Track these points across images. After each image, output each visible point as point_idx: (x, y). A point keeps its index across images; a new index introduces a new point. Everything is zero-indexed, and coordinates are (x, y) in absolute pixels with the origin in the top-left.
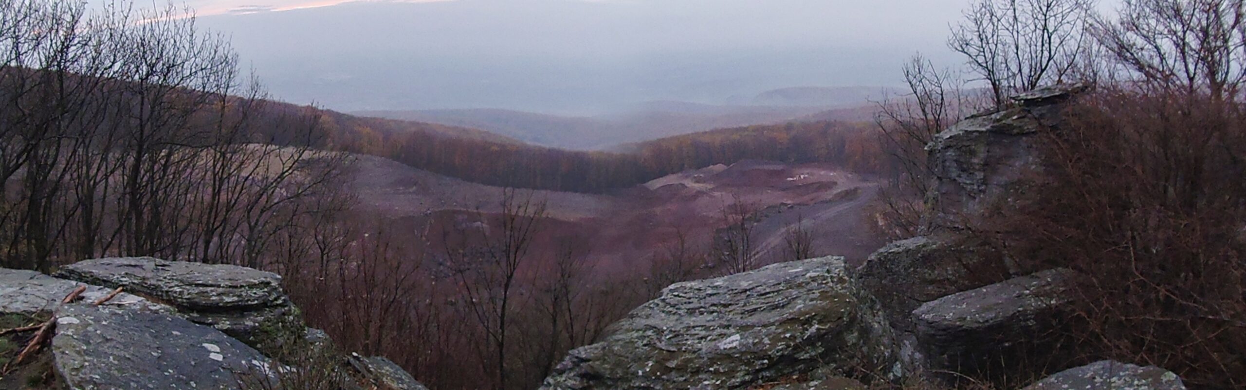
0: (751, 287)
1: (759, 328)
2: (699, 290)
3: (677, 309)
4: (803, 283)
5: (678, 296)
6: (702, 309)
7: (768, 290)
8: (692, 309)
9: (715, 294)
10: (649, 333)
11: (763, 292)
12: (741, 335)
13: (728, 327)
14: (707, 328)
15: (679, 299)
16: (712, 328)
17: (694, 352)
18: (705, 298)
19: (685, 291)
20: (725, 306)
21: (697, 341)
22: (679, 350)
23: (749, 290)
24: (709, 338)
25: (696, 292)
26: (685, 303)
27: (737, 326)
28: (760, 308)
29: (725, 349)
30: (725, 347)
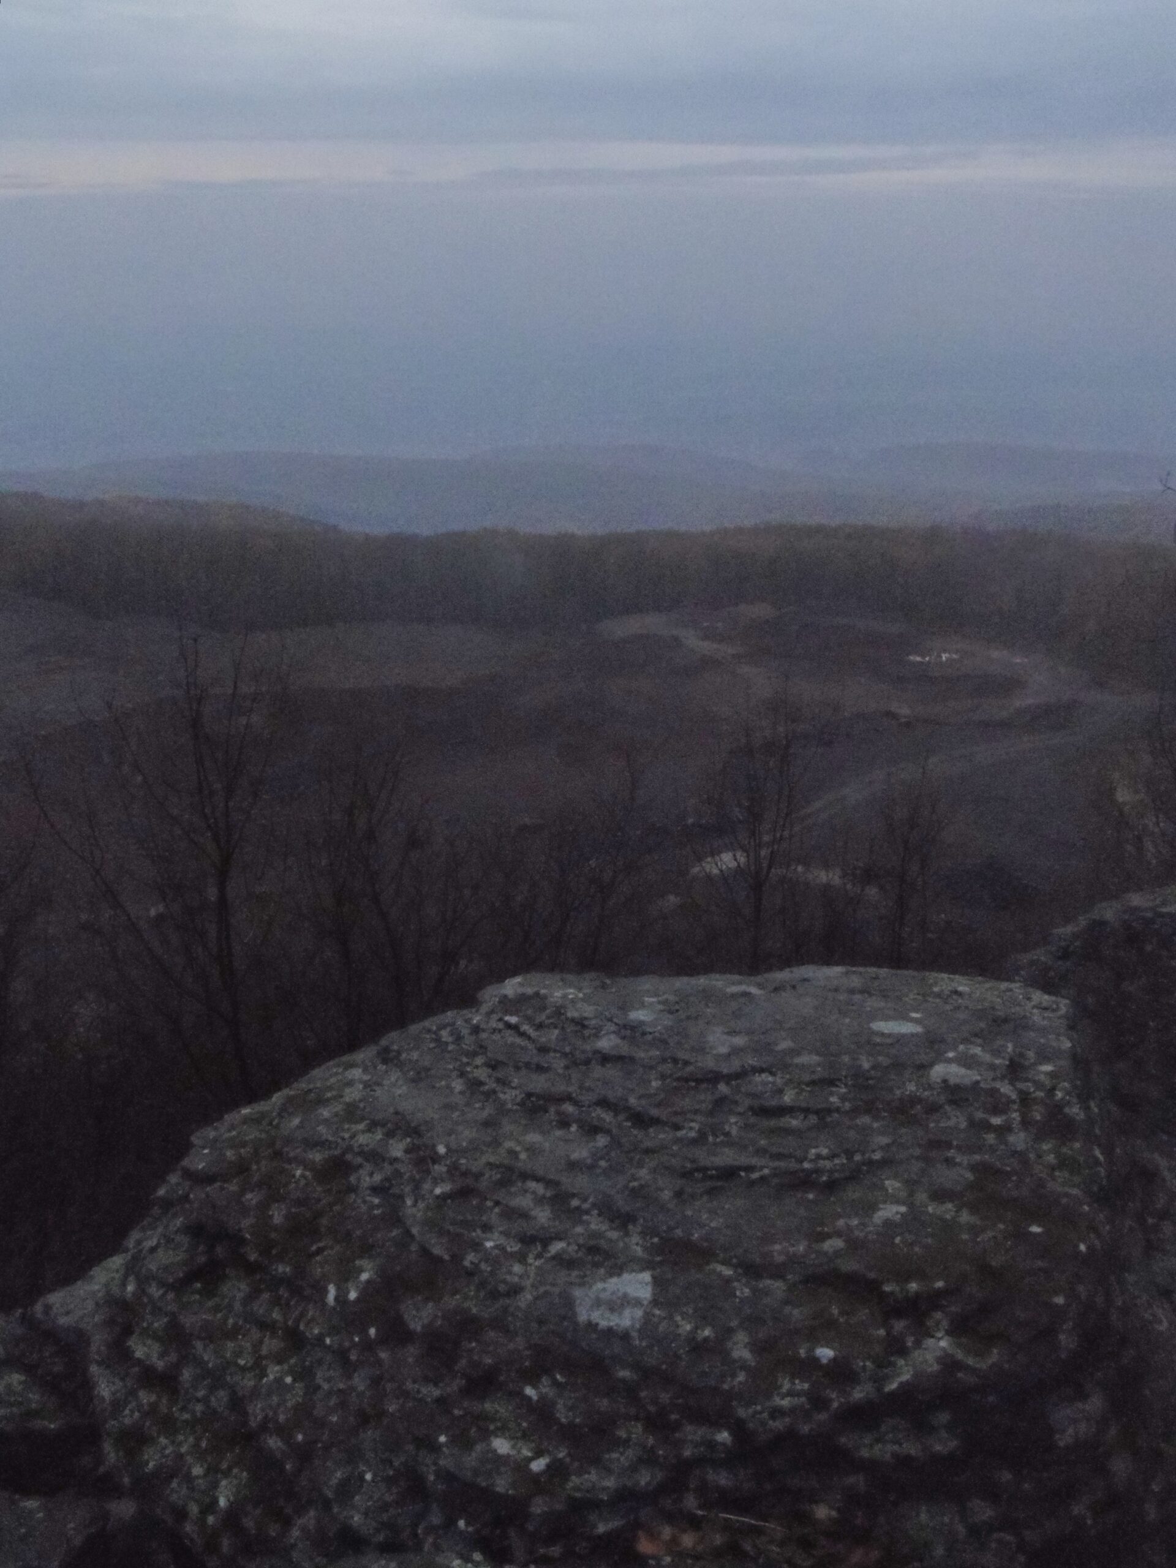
0: (736, 1065)
1: (728, 1272)
2: (581, 1023)
3: (498, 1081)
4: (914, 1100)
5: (514, 1028)
6: (569, 1108)
7: (788, 1098)
8: (539, 1097)
9: (620, 1058)
10: (397, 1149)
11: (774, 1103)
12: (657, 1282)
13: (623, 1220)
14: (559, 1200)
15: (519, 1041)
16: (575, 1203)
17: (494, 1295)
18: (587, 1062)
19: (542, 1017)
20: (640, 1120)
21: (514, 1247)
22: (457, 1259)
23: (728, 1078)
24: (557, 1247)
25: (570, 1028)
26: (527, 1065)
27: (654, 1232)
28: (750, 1169)
29: (591, 1326)
30: (596, 1316)
